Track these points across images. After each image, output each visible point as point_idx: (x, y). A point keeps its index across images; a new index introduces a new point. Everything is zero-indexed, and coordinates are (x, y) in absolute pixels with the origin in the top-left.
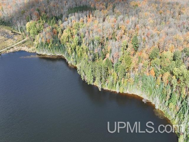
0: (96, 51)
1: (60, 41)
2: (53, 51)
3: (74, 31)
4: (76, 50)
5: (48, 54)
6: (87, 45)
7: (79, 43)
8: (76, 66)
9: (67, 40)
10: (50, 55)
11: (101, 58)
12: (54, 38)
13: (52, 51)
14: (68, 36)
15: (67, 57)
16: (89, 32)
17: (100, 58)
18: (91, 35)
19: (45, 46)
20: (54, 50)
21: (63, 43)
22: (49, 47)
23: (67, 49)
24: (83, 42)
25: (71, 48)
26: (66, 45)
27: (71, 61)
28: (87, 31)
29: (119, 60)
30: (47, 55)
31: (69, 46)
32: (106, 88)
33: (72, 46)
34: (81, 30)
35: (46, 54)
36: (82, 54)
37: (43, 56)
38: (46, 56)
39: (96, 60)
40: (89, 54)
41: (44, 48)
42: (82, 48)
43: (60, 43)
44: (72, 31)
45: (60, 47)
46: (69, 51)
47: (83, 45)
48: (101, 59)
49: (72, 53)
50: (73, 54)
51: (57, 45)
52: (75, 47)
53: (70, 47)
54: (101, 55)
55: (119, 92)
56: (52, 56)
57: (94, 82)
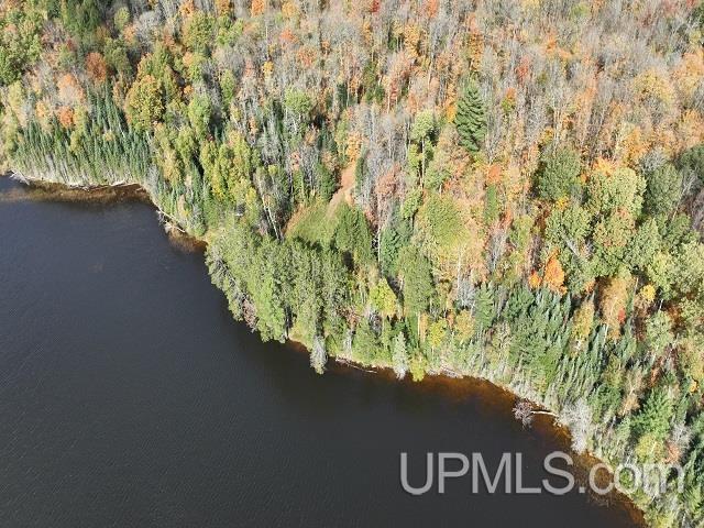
0: (293, 165)
1: (122, 115)
2: (92, 166)
3: (192, 62)
4: (204, 159)
5: (71, 183)
6: (254, 130)
7: (216, 124)
8: (206, 240)
9: (157, 110)
10: (79, 188)
11: (318, 194)
12: (94, 102)
13: (87, 165)
14: (162, 88)
15: (161, 198)
16: (257, 66)
17: (312, 193)
18: (268, 79)
19: (52, 142)
20: (98, 162)
21: (137, 127)
22: (69, 148)
23: (158, 155)
24: (234, 119)
25: (178, 152)
26: (153, 134)
27: (178, 217)
28: (248, 59)
29: (403, 212)
30: (64, 187)
31: (165, 142)
32: (348, 353)
33: (178, 143)
34: (220, 54)
35: (62, 180)
36: (229, 183)
37: (47, 195)
38: (63, 193)
39: (296, 202)
40: (260, 182)
41: (47, 156)
42: (230, 155)
43: (125, 129)
44: (177, 61)
45: (126, 147)
46: (169, 165)
47: (234, 138)
48: (320, 200)
49: (183, 175)
50: (189, 180)
51: (108, 135)
52: (196, 142)
53: (172, 146)
54: (320, 177)
55: (409, 375)
56: (91, 188)
57: (289, 325)
